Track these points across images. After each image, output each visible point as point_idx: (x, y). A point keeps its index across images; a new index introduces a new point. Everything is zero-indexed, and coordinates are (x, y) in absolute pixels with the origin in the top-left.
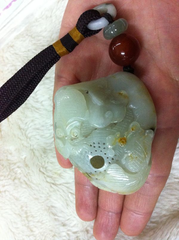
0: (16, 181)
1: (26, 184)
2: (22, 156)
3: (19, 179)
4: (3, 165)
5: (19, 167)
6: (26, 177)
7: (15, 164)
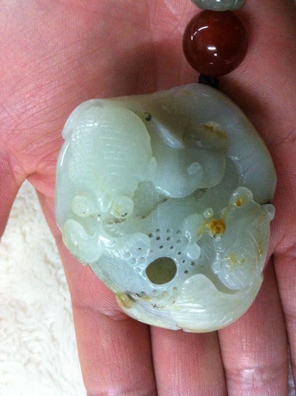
0: (31, 367)
1: (51, 376)
2: (47, 319)
3: (38, 364)
4: (6, 330)
5: (37, 340)
6: (52, 364)
7: (31, 332)
